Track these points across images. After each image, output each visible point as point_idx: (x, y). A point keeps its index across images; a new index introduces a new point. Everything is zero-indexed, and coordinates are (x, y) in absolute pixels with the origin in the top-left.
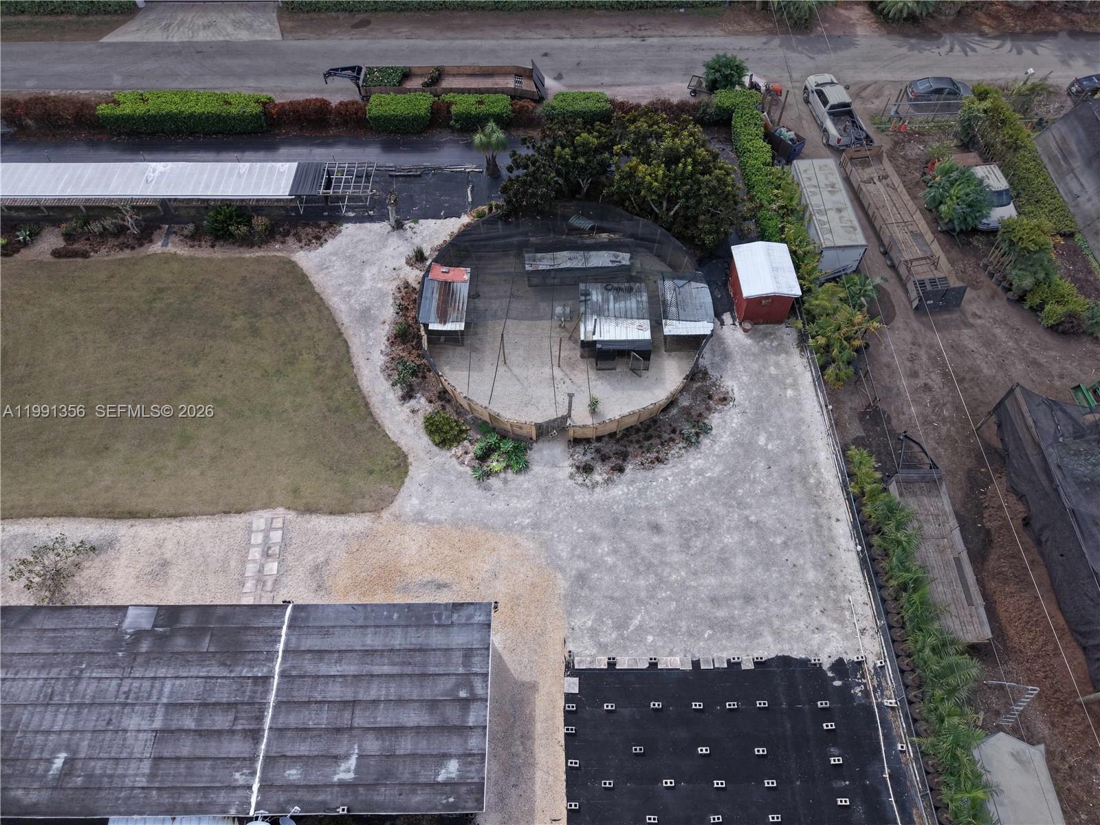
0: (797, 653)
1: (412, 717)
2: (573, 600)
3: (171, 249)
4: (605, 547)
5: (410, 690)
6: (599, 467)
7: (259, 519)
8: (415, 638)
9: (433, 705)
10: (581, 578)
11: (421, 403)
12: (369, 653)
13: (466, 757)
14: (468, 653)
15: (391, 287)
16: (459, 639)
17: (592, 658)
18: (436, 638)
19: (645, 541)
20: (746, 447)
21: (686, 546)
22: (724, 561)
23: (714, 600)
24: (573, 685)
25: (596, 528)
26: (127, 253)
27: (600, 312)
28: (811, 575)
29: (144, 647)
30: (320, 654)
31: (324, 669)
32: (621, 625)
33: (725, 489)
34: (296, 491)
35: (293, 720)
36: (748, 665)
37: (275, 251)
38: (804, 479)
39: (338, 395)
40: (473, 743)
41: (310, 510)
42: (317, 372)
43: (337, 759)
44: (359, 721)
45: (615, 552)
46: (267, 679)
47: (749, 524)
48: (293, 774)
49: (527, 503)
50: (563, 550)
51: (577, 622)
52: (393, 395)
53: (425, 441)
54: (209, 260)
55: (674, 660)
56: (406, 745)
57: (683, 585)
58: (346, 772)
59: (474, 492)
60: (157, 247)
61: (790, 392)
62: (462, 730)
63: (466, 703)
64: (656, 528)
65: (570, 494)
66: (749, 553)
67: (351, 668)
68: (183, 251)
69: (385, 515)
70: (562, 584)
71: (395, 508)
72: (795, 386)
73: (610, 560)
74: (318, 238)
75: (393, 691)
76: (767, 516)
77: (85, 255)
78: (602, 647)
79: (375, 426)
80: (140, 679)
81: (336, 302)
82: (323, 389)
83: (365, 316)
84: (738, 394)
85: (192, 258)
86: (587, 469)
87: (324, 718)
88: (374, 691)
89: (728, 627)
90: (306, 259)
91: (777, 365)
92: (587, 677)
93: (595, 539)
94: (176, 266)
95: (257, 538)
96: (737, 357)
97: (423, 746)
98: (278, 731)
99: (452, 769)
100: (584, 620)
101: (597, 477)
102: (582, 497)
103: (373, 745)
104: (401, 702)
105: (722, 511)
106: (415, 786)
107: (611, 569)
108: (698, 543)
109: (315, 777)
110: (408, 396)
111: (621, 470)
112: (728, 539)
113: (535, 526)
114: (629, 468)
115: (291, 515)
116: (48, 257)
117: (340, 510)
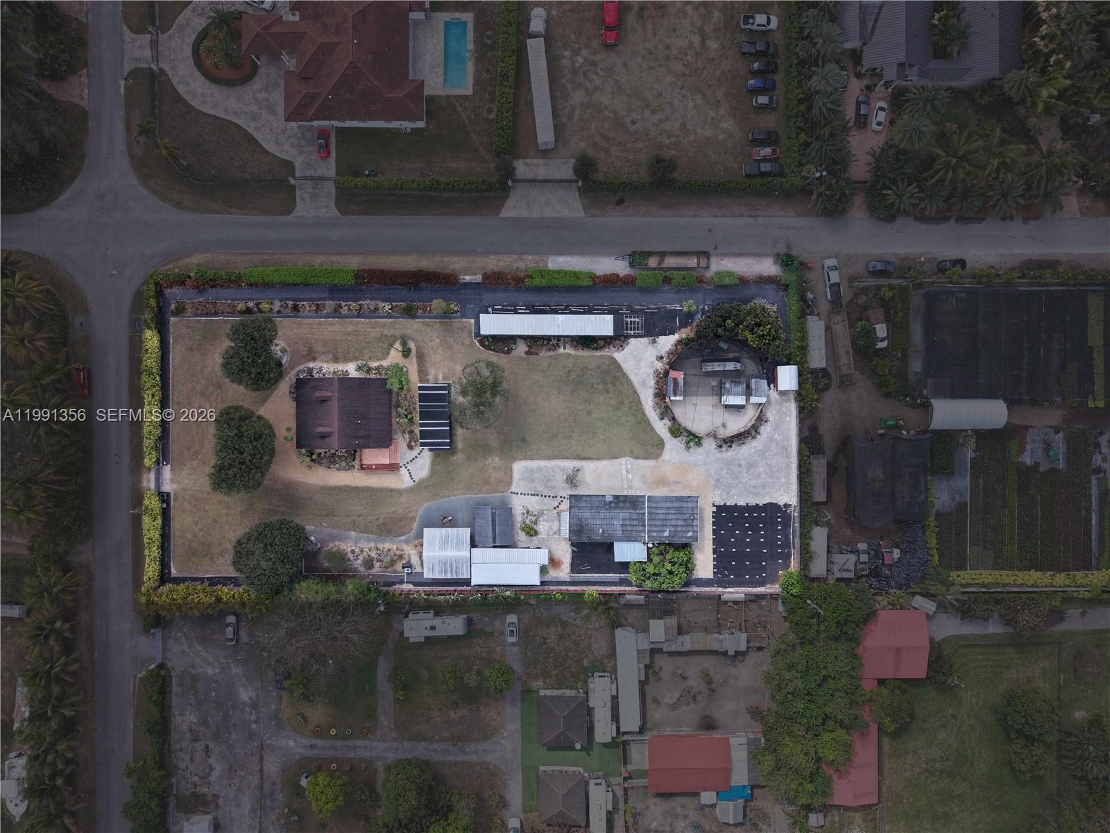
0: (774, 502)
1: (680, 523)
2: (715, 487)
3: (567, 351)
4: (725, 471)
5: (679, 517)
6: (724, 446)
7: (623, 461)
8: (679, 504)
9: (685, 520)
10: (717, 481)
11: (666, 421)
12: (668, 508)
13: (693, 531)
14: (693, 508)
15: (651, 371)
16: (690, 505)
17: (720, 502)
18: (685, 505)
19: (737, 470)
20: (771, 438)
21: (748, 471)
22: (759, 476)
23: (754, 487)
24: (714, 509)
25: (722, 465)
26: (551, 353)
27: (729, 393)
28: (783, 480)
29: (613, 505)
30: (656, 508)
31: (657, 511)
32: (728, 493)
33: (762, 453)
34: (632, 451)
35: (653, 523)
36: (761, 505)
37: (606, 352)
38: (787, 449)
39: (639, 417)
40: (695, 529)
41: (637, 458)
42: (631, 408)
43: (664, 531)
44: (668, 523)
45: (727, 473)
46: (644, 514)
47: (767, 464)
48: (654, 534)
49: (701, 457)
51: (716, 493)
52: (657, 418)
53: (669, 435)
54: (583, 356)
55: (742, 503)
56: (679, 529)
57: (746, 483)
58: (666, 534)
59: (685, 453)
60: (561, 350)
61: (788, 418)
62: (692, 526)
63: (693, 520)
64: (740, 466)
65: (715, 455)
66: (766, 473)
67: (664, 512)
68: (572, 352)
69: (659, 460)
70: (712, 482)
71: (662, 458)
72: (790, 416)
73: (726, 475)
74: (622, 346)
75: (675, 517)
76: (773, 462)
77: (537, 354)
78: (723, 499)
79: (652, 429)
80: (614, 513)
81: (633, 377)
82: (634, 415)
83: (643, 383)
84: (771, 419)
85: (576, 355)
86: (721, 446)
87: (659, 523)
88: (671, 517)
89: (757, 494)
90: (619, 356)
91: (786, 407)
92: (719, 507)
93: (722, 469)
94: (571, 360)
95: (624, 467)
96: (773, 403)
97: (683, 529)
98: (649, 525)
99: (690, 534)
100: (718, 492)
101: (723, 449)
102: (718, 455)
103: (672, 529)
104: (677, 519)
105: (760, 460)
106: (682, 537)
108: (752, 470)
109: (660, 535)
110: (662, 419)
111: (731, 447)
112: (761, 469)
113: (704, 464)
114: (733, 446)
115: (632, 460)
116: (523, 355)
117: (646, 458)
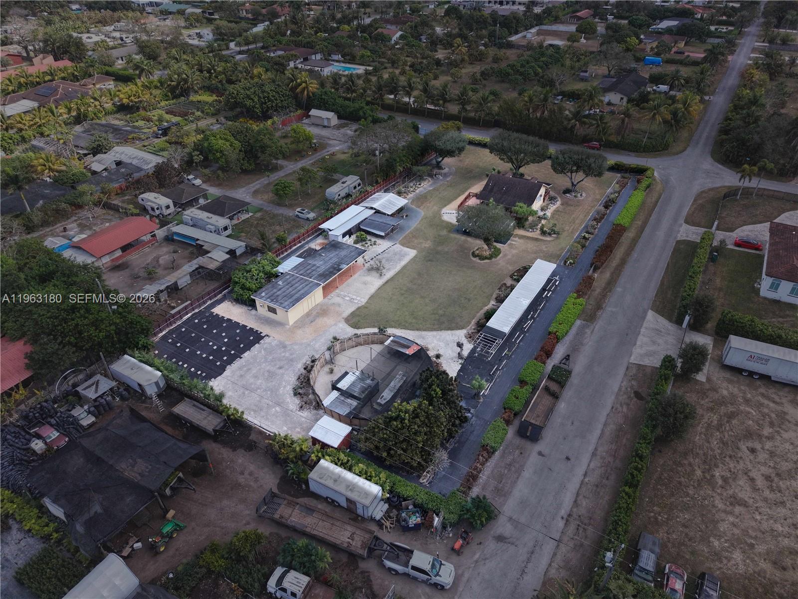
2: (281, 343)
3: (489, 306)
5: (284, 294)
7: (364, 300)
12: (299, 291)
19: (279, 364)
20: (280, 403)
21: (269, 372)
22: (256, 377)
23: (249, 369)
24: (263, 335)
25: (295, 356)
26: (495, 297)
27: (360, 380)
29: (335, 266)
31: (303, 285)
32: (265, 349)
33: (273, 389)
34: (367, 308)
35: (298, 280)
36: (228, 366)
37: (470, 326)
41: (359, 308)
42: (405, 322)
43: (284, 282)
44: (287, 286)
46: (310, 278)
50: (296, 347)
51: (275, 341)
56: (275, 290)
57: (260, 365)
58: (280, 283)
60: (492, 302)
66: (251, 384)
67: (299, 288)
68: (486, 308)
69: (343, 320)
70: (287, 343)
71: (343, 322)
73: (283, 354)
74: (471, 337)
75: (287, 292)
77: (500, 289)
78: (265, 343)
80: (329, 265)
85: (481, 309)
87: (293, 283)
88: (290, 290)
89: (240, 368)
90: (462, 333)
92: (261, 338)
95: (359, 299)
98: (298, 277)
100: (274, 343)
102: (307, 357)
103: (280, 287)
105: (269, 385)
107: (281, 353)
108: (266, 374)
109: (284, 279)
111: (303, 368)
113: (309, 345)
114: (303, 371)
115: (360, 305)
116: (504, 282)
117: (353, 313)
